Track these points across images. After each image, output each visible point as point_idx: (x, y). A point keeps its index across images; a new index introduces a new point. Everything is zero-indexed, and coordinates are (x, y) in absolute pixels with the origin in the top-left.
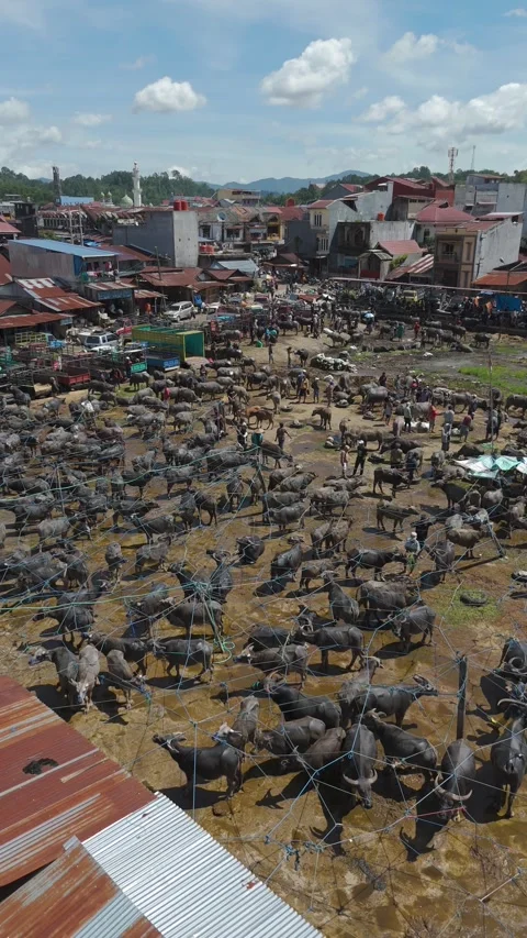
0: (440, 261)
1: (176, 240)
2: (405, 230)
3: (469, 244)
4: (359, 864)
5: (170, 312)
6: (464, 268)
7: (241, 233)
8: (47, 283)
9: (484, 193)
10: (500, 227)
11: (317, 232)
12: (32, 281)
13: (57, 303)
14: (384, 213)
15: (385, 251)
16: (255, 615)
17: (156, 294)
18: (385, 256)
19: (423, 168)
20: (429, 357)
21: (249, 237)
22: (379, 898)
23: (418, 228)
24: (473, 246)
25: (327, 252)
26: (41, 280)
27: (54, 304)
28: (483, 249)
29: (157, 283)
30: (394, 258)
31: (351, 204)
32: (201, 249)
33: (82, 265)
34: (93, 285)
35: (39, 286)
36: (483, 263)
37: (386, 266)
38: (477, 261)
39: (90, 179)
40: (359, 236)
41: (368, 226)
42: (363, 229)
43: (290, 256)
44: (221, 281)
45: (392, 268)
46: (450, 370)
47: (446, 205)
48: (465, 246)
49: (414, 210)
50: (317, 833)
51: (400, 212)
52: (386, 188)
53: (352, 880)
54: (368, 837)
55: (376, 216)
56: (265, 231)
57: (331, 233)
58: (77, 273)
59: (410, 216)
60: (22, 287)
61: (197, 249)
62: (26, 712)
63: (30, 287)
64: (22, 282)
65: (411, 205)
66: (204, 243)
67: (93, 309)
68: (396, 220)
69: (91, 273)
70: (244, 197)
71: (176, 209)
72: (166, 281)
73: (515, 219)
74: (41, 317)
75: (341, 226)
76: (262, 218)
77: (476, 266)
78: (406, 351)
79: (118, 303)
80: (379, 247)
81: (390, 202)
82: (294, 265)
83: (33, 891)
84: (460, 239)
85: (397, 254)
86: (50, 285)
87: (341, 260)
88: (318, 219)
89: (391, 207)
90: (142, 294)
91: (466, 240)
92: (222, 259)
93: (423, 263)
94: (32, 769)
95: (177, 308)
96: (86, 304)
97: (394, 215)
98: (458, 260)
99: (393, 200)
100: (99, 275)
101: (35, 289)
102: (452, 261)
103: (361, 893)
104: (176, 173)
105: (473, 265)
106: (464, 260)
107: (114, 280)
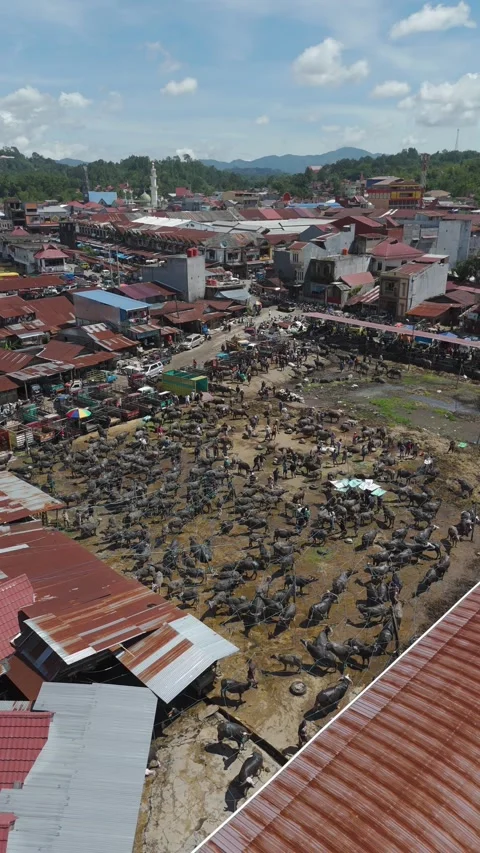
0: (384, 295)
1: (189, 278)
2: (364, 263)
3: (404, 284)
4: (253, 640)
5: (186, 343)
6: (401, 301)
7: (239, 256)
8: (102, 327)
9: (427, 230)
10: (429, 270)
11: (295, 266)
12: (92, 326)
13: (110, 344)
14: (348, 249)
15: (345, 283)
16: (227, 558)
17: (176, 330)
18: (345, 287)
19: (411, 150)
20: (355, 388)
21: (245, 259)
22: (258, 649)
23: (373, 260)
24: (406, 285)
25: (303, 282)
26: (98, 325)
27: (107, 344)
28: (414, 288)
29: (176, 321)
30: (352, 289)
31: (321, 245)
32: (208, 282)
33: (125, 315)
34: (133, 328)
35: (97, 331)
36: (415, 298)
37: (345, 296)
38: (409, 297)
39: (111, 163)
40: (326, 269)
41: (333, 264)
42: (329, 265)
43: (275, 280)
44: (221, 311)
45: (350, 295)
46: (364, 400)
47: (396, 242)
48: (402, 286)
49: (370, 247)
50: (241, 632)
51: (360, 246)
52: (349, 229)
53: (250, 644)
54: (258, 634)
55: (341, 251)
56: (258, 254)
57: (305, 267)
58: (122, 320)
59: (367, 250)
60: (86, 332)
61: (205, 282)
62: (143, 590)
63: (91, 331)
64: (85, 327)
65: (368, 243)
66: (210, 277)
67: (135, 346)
68: (356, 254)
69: (132, 320)
70: (245, 198)
71: (189, 256)
72: (182, 318)
73: (443, 261)
74: (100, 356)
75: (313, 262)
76: (256, 243)
77: (409, 301)
78: (341, 382)
79: (150, 339)
80: (340, 280)
81: (353, 239)
82: (277, 289)
83: (156, 634)
84: (397, 280)
85: (354, 285)
86: (104, 329)
87: (314, 287)
88: (296, 257)
89: (354, 243)
90: (166, 330)
91: (402, 281)
92: (223, 289)
93: (372, 294)
94: (149, 606)
95: (190, 340)
96: (129, 343)
97: (355, 250)
98: (396, 295)
99: (356, 238)
100: (137, 321)
101: (95, 333)
102: (391, 296)
103: (252, 647)
104: (187, 156)
105: (407, 299)
106: (401, 295)
107: (146, 323)
